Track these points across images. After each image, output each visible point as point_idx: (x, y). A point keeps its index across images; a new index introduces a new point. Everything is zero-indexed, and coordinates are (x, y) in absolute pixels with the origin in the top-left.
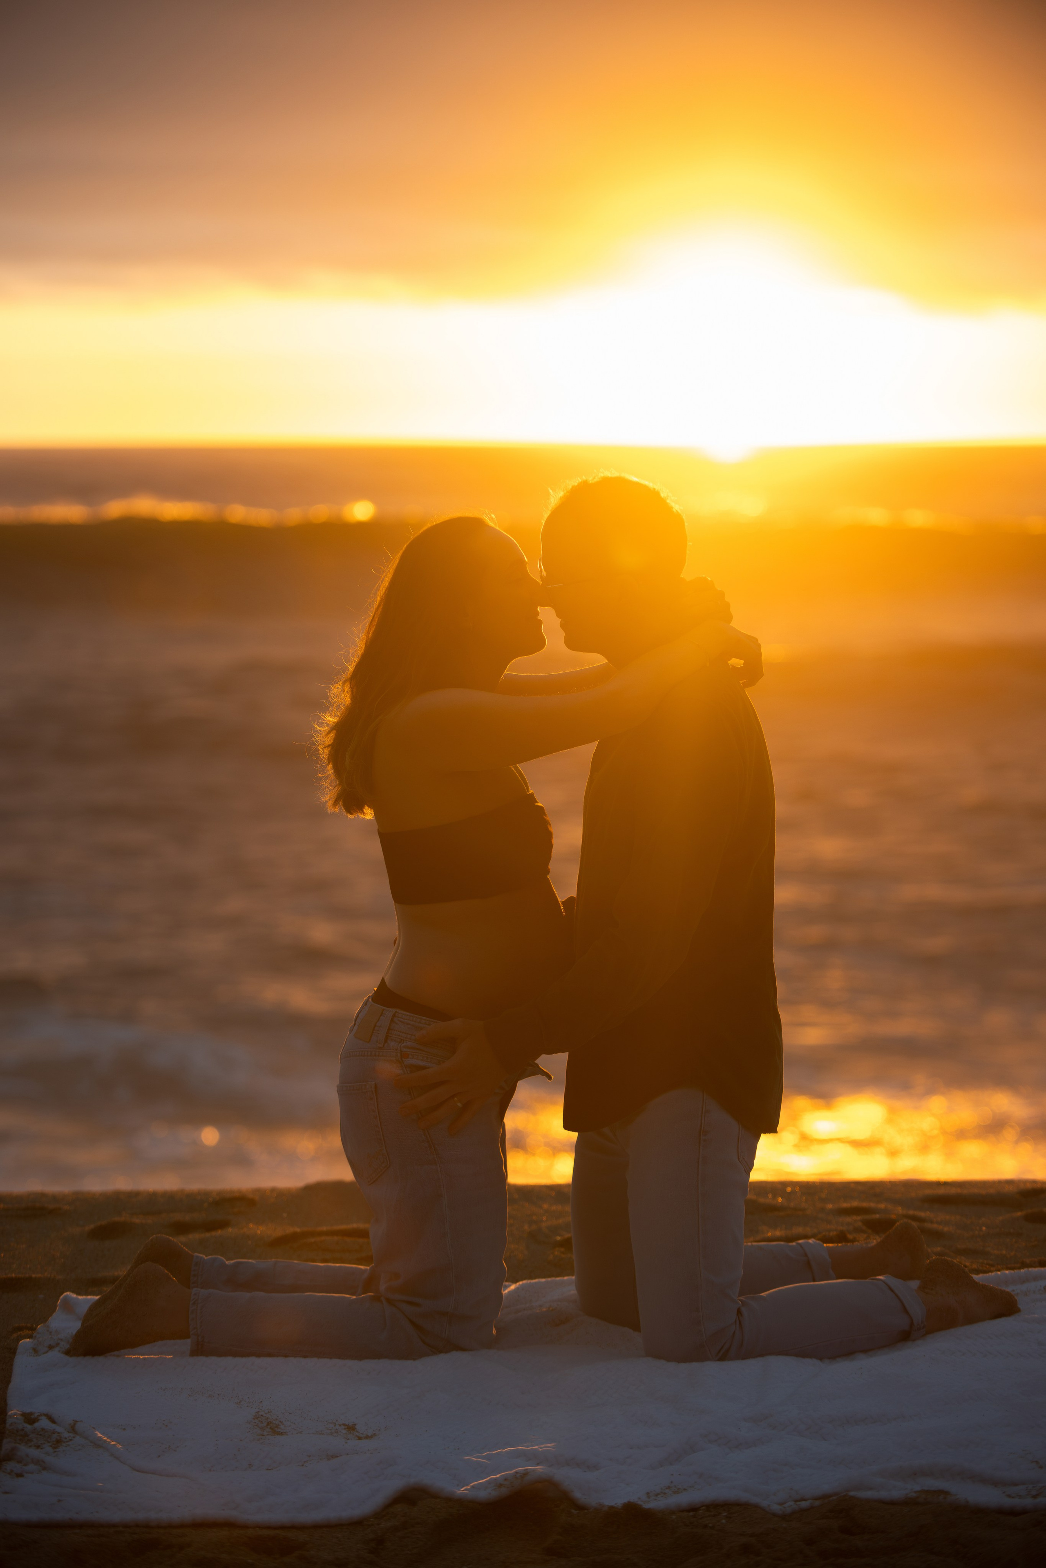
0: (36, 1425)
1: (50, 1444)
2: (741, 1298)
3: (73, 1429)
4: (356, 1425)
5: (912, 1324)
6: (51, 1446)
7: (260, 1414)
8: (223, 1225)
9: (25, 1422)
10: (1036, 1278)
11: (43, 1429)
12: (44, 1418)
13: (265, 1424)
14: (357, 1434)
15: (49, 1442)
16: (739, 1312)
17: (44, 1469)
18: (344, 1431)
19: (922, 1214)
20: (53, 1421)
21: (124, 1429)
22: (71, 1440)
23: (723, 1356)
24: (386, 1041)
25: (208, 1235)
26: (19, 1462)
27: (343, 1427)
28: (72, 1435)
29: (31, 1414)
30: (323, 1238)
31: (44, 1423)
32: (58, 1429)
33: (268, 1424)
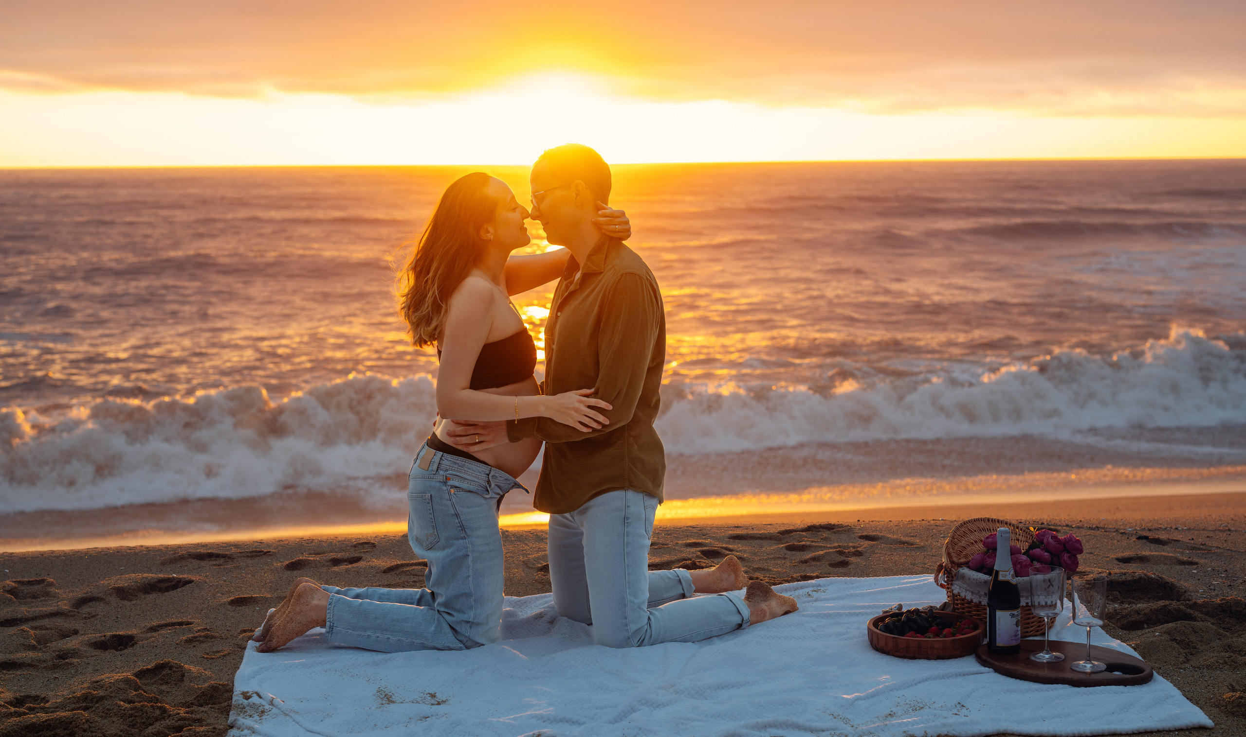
0: (250, 700)
1: (258, 714)
2: (649, 609)
3: (271, 702)
4: (436, 693)
5: (743, 620)
6: (258, 715)
7: (381, 689)
8: (357, 560)
9: (243, 698)
10: (802, 588)
11: (254, 704)
12: (255, 695)
13: (383, 696)
14: (437, 699)
15: (257, 713)
16: (649, 618)
17: (254, 733)
18: (430, 698)
19: (731, 546)
20: (260, 697)
21: (302, 701)
22: (270, 711)
23: (641, 644)
24: (437, 470)
25: (350, 566)
26: (239, 729)
27: (429, 695)
28: (271, 707)
29: (247, 692)
30: (413, 568)
31: (255, 699)
32: (263, 703)
33: (386, 695)
